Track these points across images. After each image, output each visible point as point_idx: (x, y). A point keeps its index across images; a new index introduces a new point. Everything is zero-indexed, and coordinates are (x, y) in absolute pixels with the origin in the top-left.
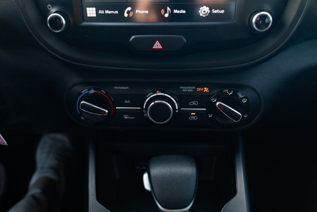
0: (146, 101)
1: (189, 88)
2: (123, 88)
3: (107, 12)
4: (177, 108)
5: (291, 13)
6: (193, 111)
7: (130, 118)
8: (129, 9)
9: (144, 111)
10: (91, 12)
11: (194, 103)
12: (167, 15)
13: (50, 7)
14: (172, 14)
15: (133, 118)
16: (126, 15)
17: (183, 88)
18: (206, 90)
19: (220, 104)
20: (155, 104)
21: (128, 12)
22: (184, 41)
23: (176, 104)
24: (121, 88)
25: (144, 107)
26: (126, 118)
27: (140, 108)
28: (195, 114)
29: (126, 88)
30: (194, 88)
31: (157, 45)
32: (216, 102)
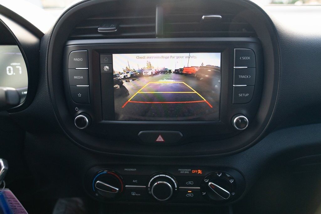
0: (151, 181)
1: (186, 170)
2: (132, 170)
4: (176, 187)
5: (264, 113)
6: (190, 190)
7: (137, 195)
9: (149, 189)
11: (190, 183)
13: (77, 109)
15: (139, 195)
17: (180, 170)
18: (200, 172)
19: (211, 184)
20: (158, 184)
22: (181, 136)
23: (175, 184)
24: (130, 170)
25: (149, 186)
26: (133, 194)
27: (145, 187)
28: (191, 192)
29: (134, 170)
30: (190, 170)
31: (160, 139)
32: (208, 183)
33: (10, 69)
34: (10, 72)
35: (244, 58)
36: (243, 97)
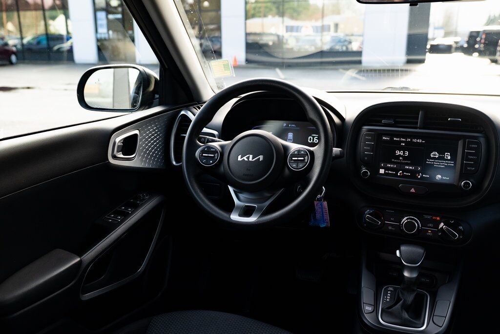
1: (429, 216)
3: (389, 172)
8: (401, 172)
9: (401, 226)
10: (382, 171)
11: (430, 225)
12: (419, 177)
13: (363, 167)
14: (422, 177)
15: (394, 229)
16: (399, 174)
17: (425, 216)
18: (438, 218)
21: (400, 173)
22: (427, 190)
23: (420, 224)
24: (390, 211)
25: (402, 223)
26: (390, 228)
27: (399, 224)
28: (430, 232)
30: (433, 217)
31: (413, 190)
33: (310, 138)
34: (310, 141)
35: (473, 146)
36: (470, 170)
